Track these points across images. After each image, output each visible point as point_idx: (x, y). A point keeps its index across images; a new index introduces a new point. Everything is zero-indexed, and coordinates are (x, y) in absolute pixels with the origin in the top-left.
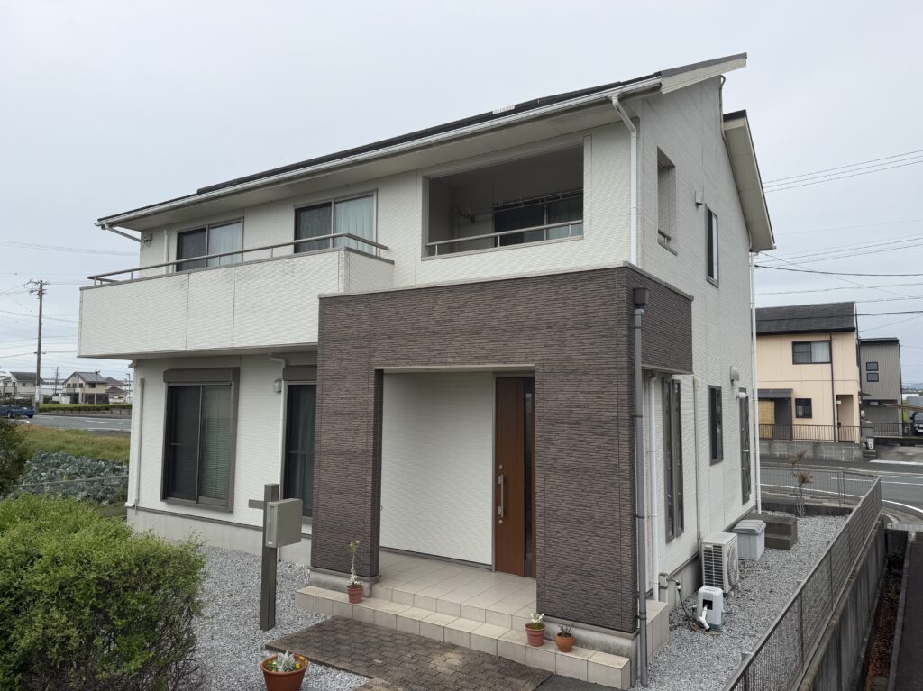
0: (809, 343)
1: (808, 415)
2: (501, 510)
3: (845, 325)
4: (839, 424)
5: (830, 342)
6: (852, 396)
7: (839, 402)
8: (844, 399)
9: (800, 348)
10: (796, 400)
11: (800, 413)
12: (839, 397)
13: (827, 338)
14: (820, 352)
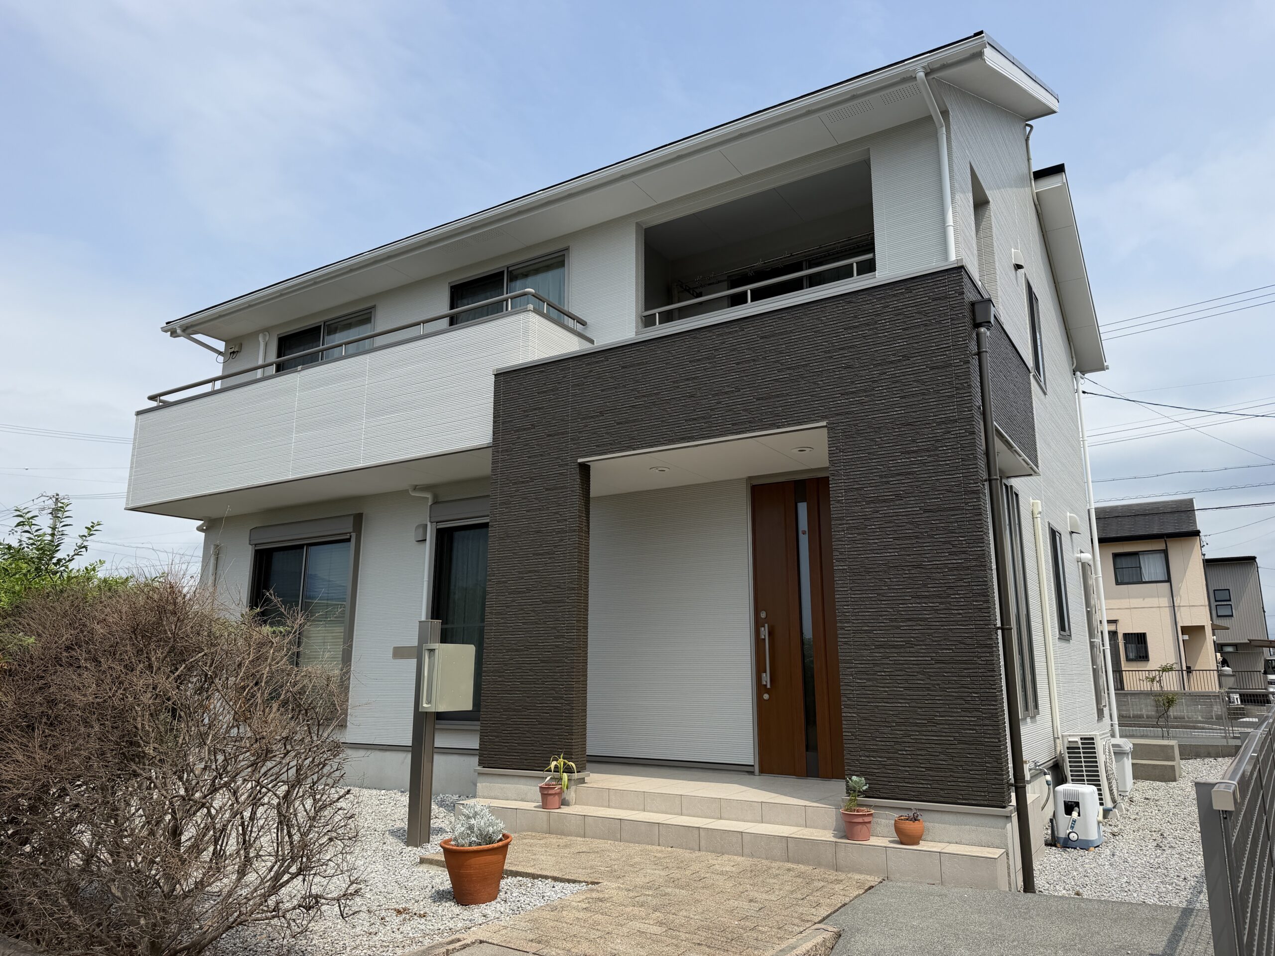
0: (1136, 554)
1: (1143, 656)
2: (766, 678)
3: (1185, 529)
4: (1188, 668)
5: (1165, 552)
6: (1203, 627)
7: (1186, 637)
8: (1193, 632)
9: (1124, 562)
10: (1125, 635)
11: (1131, 656)
12: (1185, 630)
13: (1159, 545)
14: (1151, 567)
